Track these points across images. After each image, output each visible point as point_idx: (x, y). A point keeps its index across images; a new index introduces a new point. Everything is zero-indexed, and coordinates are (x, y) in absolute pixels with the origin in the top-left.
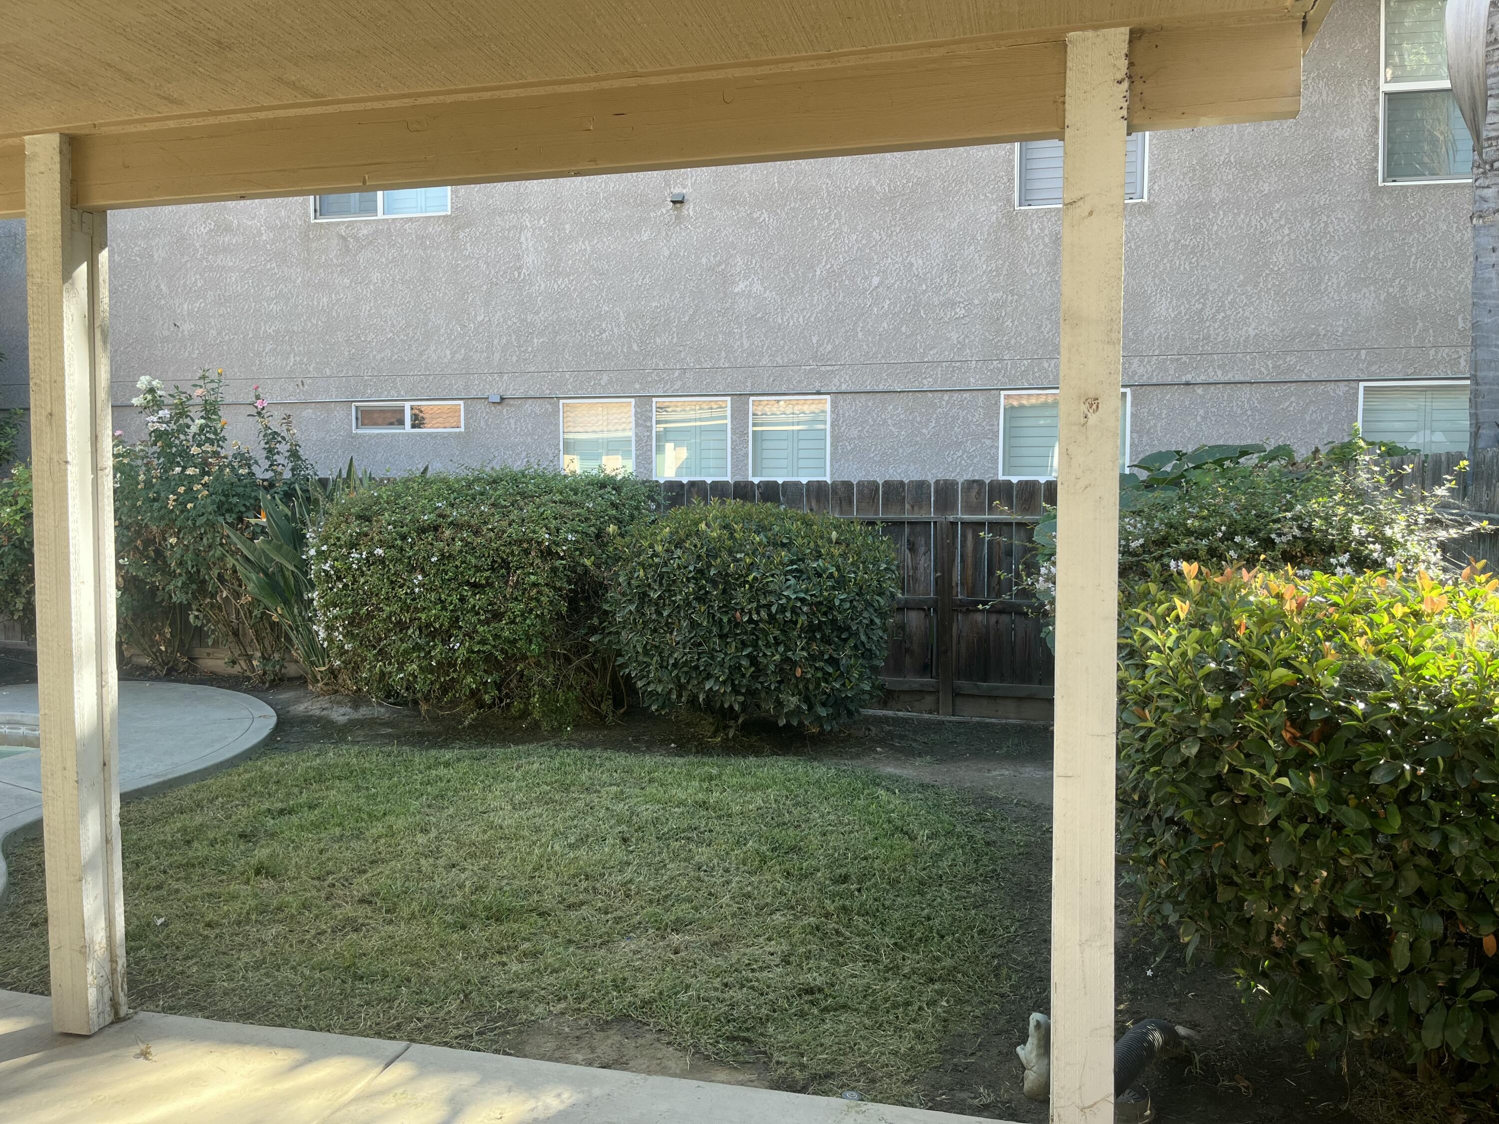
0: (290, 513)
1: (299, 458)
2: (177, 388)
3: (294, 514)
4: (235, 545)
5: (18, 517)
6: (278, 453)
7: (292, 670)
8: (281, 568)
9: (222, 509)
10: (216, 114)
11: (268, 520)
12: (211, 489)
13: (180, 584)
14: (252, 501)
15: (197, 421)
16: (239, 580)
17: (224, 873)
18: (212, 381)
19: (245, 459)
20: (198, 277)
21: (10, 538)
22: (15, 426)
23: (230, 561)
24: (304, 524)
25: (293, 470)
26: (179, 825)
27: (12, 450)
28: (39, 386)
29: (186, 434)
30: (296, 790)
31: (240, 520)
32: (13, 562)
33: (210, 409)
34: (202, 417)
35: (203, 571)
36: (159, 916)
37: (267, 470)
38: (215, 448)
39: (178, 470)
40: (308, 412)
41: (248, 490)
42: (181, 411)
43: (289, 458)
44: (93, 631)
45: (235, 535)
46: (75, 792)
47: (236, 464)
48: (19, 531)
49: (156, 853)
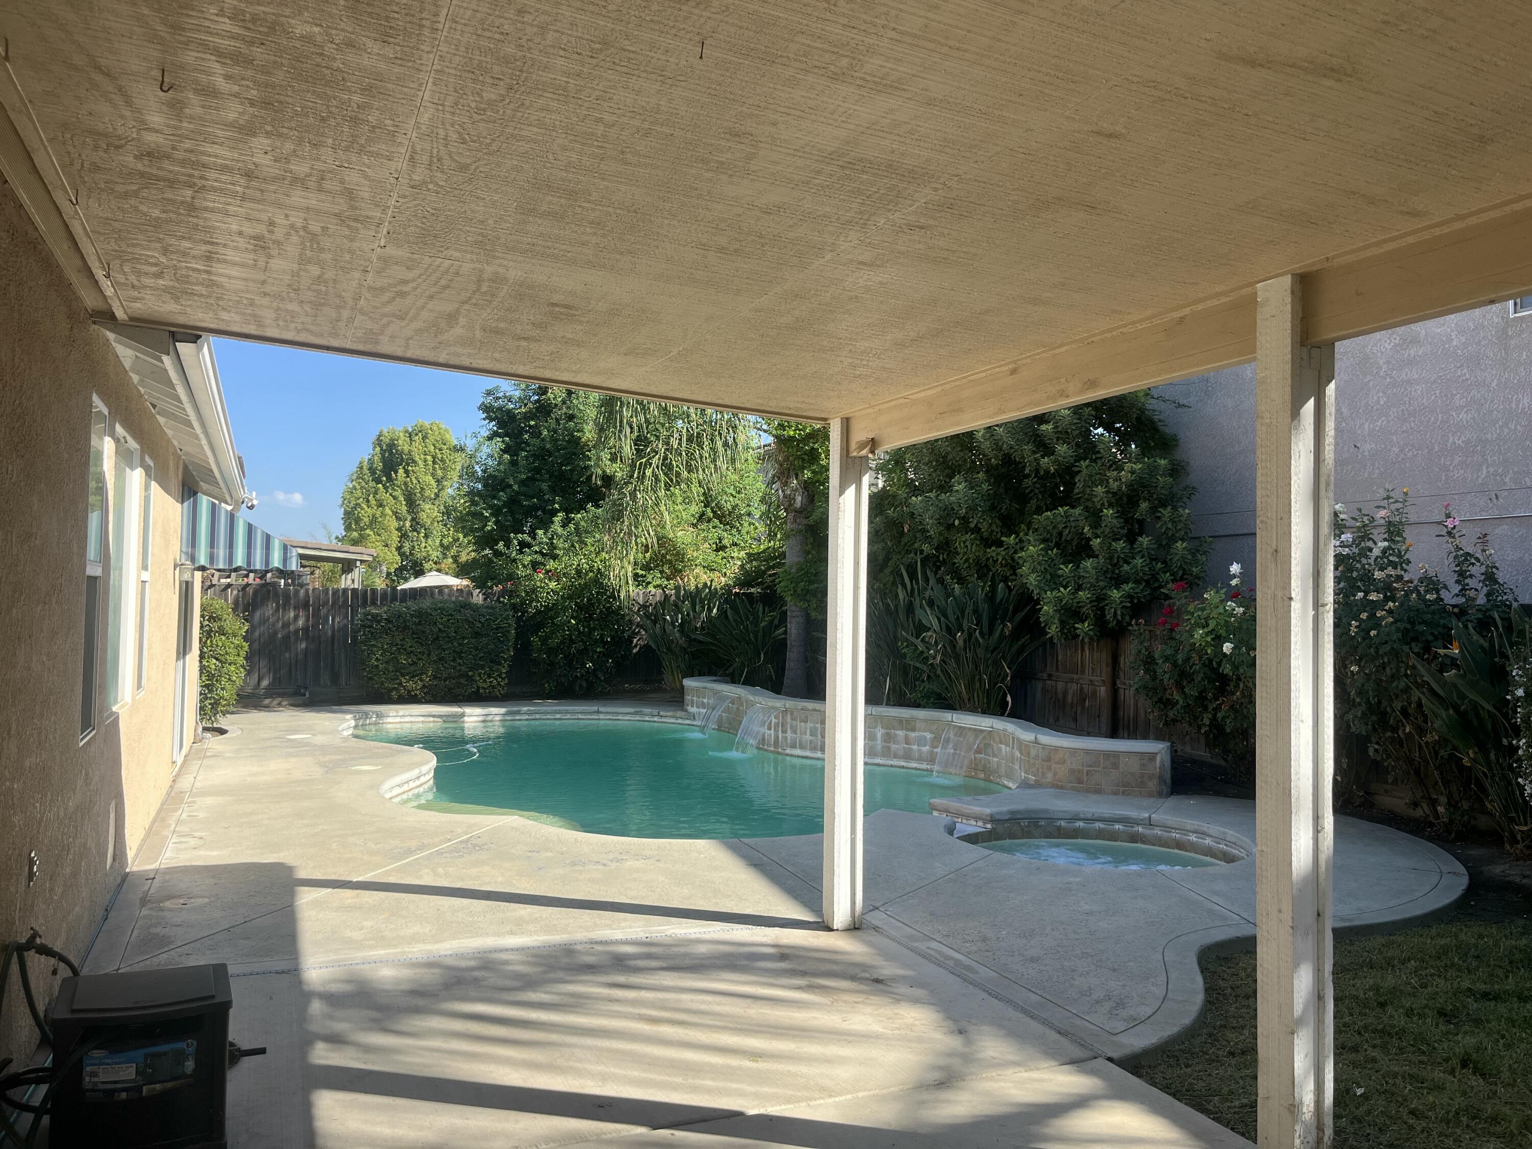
0: (1486, 645)
1: (1495, 581)
2: (1360, 510)
3: (1492, 645)
4: (1422, 676)
5: (1209, 639)
6: (1471, 576)
7: (1483, 822)
8: (1475, 706)
9: (1409, 636)
10: (1462, 217)
11: (1461, 651)
12: (1396, 616)
13: (1359, 714)
14: (1440, 629)
15: (1380, 544)
16: (1425, 716)
17: (1424, 1053)
18: (1397, 501)
19: (1432, 583)
20: (1381, 394)
21: (1201, 657)
22: (1205, 553)
23: (1416, 694)
24: (1507, 658)
25: (1488, 595)
26: (1371, 982)
27: (1203, 574)
28: (1266, 523)
29: (1367, 557)
30: (1500, 973)
31: (1427, 649)
32: (1203, 679)
33: (1394, 530)
34: (1385, 540)
35: (1385, 703)
36: (1359, 1086)
37: (1457, 595)
38: (1399, 572)
39: (1360, 595)
40: (1502, 530)
41: (1436, 617)
42: (1364, 535)
43: (1483, 581)
44: (1310, 773)
45: (1423, 666)
46: (1290, 938)
47: (1422, 589)
48: (1209, 652)
49: (1348, 1008)
